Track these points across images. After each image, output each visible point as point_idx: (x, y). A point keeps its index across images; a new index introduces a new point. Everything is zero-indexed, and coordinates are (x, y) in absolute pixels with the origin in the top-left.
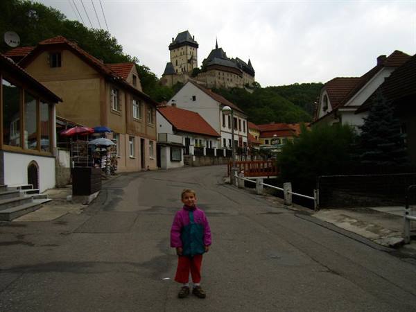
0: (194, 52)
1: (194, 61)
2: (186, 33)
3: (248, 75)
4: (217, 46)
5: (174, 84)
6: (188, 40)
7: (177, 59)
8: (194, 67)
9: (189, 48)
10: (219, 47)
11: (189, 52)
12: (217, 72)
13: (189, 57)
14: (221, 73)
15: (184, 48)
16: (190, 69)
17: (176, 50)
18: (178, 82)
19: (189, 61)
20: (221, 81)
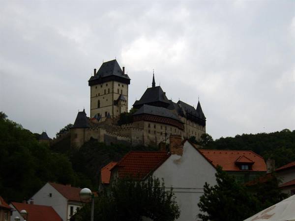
0: (124, 89)
1: (122, 103)
2: (113, 63)
3: (195, 125)
4: (154, 83)
5: (86, 140)
6: (115, 73)
7: (100, 98)
8: (123, 111)
9: (116, 84)
10: (157, 85)
11: (115, 91)
12: (146, 124)
13: (116, 97)
14: (152, 125)
15: (110, 84)
16: (116, 114)
17: (99, 86)
18: (92, 138)
19: (116, 103)
20: (152, 136)
